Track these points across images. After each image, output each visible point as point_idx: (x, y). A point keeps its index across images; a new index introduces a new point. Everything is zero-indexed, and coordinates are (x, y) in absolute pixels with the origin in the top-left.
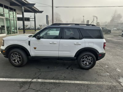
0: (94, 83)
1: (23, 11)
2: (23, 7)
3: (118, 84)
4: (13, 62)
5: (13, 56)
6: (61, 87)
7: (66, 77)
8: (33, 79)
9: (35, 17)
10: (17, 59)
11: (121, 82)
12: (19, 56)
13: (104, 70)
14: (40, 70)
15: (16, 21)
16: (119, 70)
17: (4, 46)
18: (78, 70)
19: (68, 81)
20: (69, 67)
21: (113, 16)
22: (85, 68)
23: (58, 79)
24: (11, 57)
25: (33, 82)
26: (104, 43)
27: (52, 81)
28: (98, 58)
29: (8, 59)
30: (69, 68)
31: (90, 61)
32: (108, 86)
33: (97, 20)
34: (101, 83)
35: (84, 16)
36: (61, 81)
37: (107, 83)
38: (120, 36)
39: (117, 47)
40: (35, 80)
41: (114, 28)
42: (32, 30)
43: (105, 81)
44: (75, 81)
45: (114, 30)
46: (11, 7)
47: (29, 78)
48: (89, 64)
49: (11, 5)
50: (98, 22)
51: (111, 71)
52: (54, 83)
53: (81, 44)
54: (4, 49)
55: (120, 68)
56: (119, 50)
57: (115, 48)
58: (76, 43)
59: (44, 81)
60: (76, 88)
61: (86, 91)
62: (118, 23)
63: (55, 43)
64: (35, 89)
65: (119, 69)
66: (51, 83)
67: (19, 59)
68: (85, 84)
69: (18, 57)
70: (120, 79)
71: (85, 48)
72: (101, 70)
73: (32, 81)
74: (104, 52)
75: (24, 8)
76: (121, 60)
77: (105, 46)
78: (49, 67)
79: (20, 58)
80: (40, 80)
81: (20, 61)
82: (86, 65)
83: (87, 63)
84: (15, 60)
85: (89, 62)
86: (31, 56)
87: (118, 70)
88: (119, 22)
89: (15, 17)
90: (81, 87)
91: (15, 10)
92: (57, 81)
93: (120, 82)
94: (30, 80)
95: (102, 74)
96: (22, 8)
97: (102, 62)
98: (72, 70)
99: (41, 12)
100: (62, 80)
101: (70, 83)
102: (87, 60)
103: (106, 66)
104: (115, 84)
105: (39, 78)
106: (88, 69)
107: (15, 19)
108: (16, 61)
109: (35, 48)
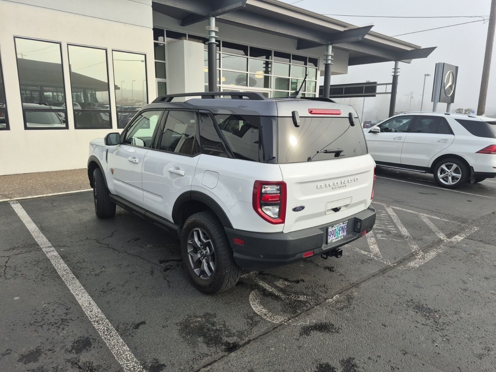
1: (330, 62)
8: (54, 246)
9: (395, 78)
19: (77, 284)
23: (78, 269)
27: (60, 266)
30: (170, 263)
46: (302, 53)
49: (298, 48)
53: (183, 172)
71: (190, 193)
83: (204, 261)
86: (112, 193)
91: (316, 63)
92: (64, 272)
109: (112, 172)
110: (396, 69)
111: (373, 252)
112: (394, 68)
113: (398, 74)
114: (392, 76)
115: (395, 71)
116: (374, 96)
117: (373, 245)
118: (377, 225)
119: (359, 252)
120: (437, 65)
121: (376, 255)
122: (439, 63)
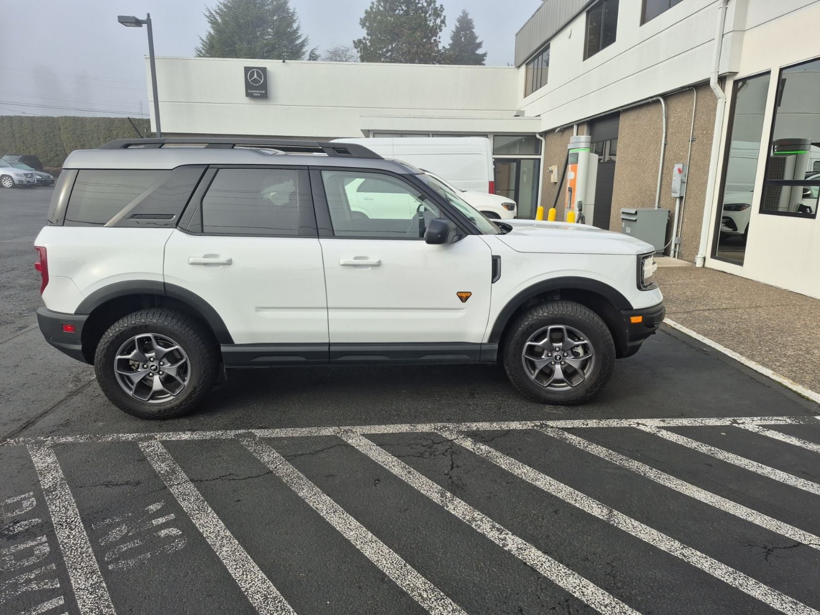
111: (48, 448)
117: (46, 464)
118: (32, 554)
119: (78, 436)
121: (40, 444)
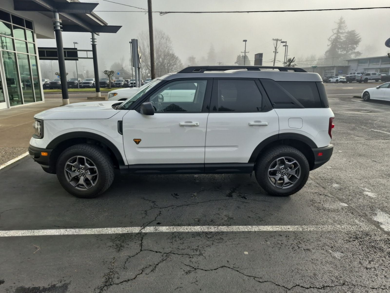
0: (311, 228)
1: (59, 28)
2: (57, 15)
3: (373, 227)
4: (73, 184)
5: (70, 167)
6: (228, 243)
7: (232, 218)
8: (144, 226)
9: (94, 46)
10: (83, 175)
11: (381, 224)
12: (91, 164)
13: (330, 195)
14: (153, 202)
15: (34, 61)
16: (370, 194)
17: (42, 137)
18: (261, 198)
19: (241, 227)
20: (233, 191)
21: (333, 37)
22: (280, 191)
23: (212, 223)
24: (66, 169)
25: (146, 234)
26: (331, 120)
27: (197, 229)
28: (316, 163)
29: (55, 175)
30: (234, 195)
31: (293, 173)
32: (348, 233)
33: (286, 51)
34: (330, 228)
35: (245, 41)
36: (224, 229)
37: (345, 227)
38: (359, 101)
39: (356, 132)
40: (149, 229)
41: (337, 75)
42: (81, 87)
43: (340, 223)
44: (259, 225)
45: (337, 82)
46: (19, 14)
47: (132, 224)
48: (289, 179)
49: (16, 9)
50: (289, 57)
51: (350, 198)
52: (206, 233)
53: (267, 123)
54: (45, 147)
55: (373, 188)
56: (363, 140)
57: (349, 134)
58: (252, 123)
59: (175, 230)
60: (268, 243)
61: (296, 248)
62: (349, 61)
63: (194, 123)
64: (161, 251)
65: (372, 191)
66: (198, 234)
67: (89, 176)
68: (289, 232)
69: (86, 169)
70: (376, 214)
71: (279, 135)
72: (322, 197)
73: (143, 231)
74: (330, 146)
75: (61, 17)
76: (371, 167)
77: (333, 126)
78: (177, 195)
79: (92, 171)
80: (164, 229)
81: (94, 179)
82: (281, 184)
83: (285, 177)
84: (76, 179)
85: (288, 174)
86: (126, 164)
87: (367, 193)
88: (353, 57)
89: (30, 46)
90: (280, 238)
91: (29, 25)
92: (213, 229)
93: (378, 222)
94: (136, 230)
95: (327, 206)
96: (55, 17)
97: (321, 175)
98: (243, 200)
99: (114, 29)
100: (224, 225)
101: (249, 232)
102: (285, 168)
103: (335, 185)
104: (365, 227)
105: (159, 224)
106: (287, 195)
107: (31, 54)
108: (82, 180)
109: (137, 142)
110: (93, 39)
112: (92, 38)
113: (96, 43)
114: (92, 45)
115: (93, 40)
116: (77, 60)
120: (132, 40)
122: (134, 39)
